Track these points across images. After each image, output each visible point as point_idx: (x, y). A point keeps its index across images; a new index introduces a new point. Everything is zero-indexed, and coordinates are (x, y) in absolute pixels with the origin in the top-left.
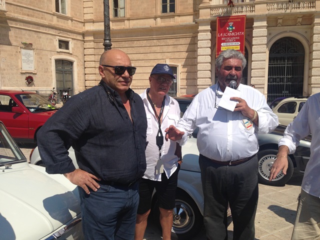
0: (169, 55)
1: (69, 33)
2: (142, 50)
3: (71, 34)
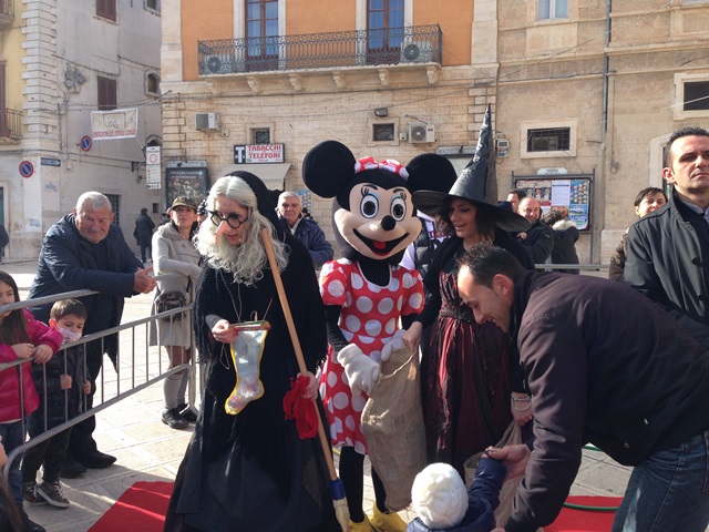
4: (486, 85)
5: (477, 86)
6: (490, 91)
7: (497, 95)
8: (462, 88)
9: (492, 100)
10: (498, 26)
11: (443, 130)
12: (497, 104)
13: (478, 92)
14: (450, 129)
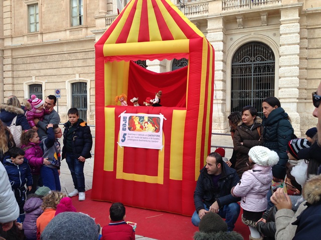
0: (79, 69)
2: (54, 65)
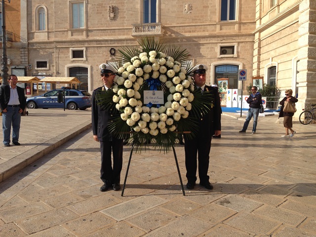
1: (234, 38)
3: (237, 38)
4: (25, 48)
5: (22, 48)
6: (25, 50)
7: (28, 51)
8: (18, 48)
9: (27, 52)
10: (28, 31)
11: (13, 60)
12: (28, 54)
13: (23, 50)
14: (16, 60)
